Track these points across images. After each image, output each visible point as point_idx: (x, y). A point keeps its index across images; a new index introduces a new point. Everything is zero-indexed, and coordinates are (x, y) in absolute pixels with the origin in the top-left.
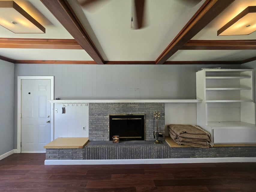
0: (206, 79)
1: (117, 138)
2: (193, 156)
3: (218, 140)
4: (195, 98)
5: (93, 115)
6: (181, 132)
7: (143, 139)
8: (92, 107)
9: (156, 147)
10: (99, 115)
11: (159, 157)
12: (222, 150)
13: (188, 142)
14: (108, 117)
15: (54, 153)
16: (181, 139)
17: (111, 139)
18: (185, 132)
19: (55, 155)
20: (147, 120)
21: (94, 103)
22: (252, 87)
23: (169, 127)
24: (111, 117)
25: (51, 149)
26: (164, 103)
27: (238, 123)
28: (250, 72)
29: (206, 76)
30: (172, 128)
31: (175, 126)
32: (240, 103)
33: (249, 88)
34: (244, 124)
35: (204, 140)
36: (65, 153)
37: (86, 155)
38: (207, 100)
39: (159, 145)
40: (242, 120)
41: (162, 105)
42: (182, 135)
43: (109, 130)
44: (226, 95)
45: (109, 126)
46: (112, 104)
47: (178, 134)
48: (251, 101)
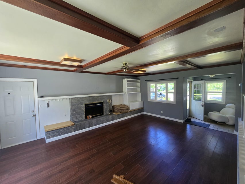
0: (127, 83)
1: (91, 116)
2: (124, 117)
3: (132, 108)
4: (122, 92)
5: (74, 105)
6: (120, 107)
7: (103, 114)
8: (73, 100)
9: (111, 116)
10: (78, 105)
11: (112, 120)
12: (133, 112)
13: (123, 111)
14: (84, 105)
15: (53, 133)
16: (120, 110)
17: (86, 118)
18: (121, 107)
19: (54, 134)
20: (104, 104)
21: (74, 98)
22: (140, 86)
23: (113, 107)
24: (86, 105)
25: (51, 131)
26: (111, 95)
27: (136, 101)
28: (139, 81)
29: (127, 82)
30: (115, 107)
31: (117, 106)
32: (137, 93)
33: (139, 87)
34: (138, 101)
35: (127, 109)
36: (61, 131)
37: (76, 129)
38: (127, 92)
39: (111, 115)
40: (138, 100)
41: (110, 96)
42: (120, 109)
43: (84, 113)
44: (132, 90)
45: (84, 111)
46: (86, 97)
47: (119, 108)
48: (140, 92)
